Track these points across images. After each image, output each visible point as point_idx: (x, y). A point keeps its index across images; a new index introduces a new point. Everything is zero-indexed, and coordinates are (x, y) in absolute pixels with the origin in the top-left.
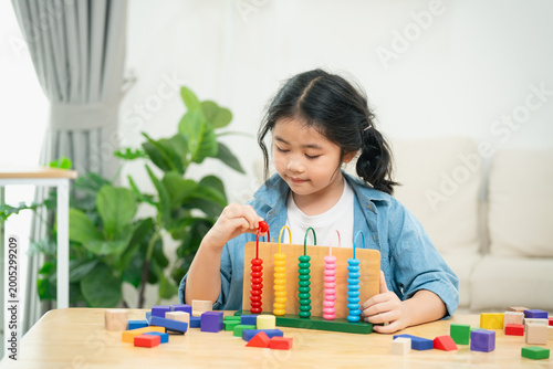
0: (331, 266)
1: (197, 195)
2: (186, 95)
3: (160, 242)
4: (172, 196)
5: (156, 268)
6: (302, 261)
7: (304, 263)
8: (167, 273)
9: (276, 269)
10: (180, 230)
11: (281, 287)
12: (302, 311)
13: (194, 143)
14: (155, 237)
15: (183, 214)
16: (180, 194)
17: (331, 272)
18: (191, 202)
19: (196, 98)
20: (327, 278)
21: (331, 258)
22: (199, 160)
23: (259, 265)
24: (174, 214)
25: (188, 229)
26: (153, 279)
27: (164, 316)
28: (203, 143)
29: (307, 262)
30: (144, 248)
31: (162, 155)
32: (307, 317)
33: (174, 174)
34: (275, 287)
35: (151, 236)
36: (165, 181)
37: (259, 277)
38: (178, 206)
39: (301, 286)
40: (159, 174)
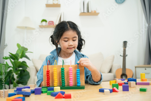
0: (71, 70)
1: (21, 65)
2: (18, 45)
3: (13, 75)
4: (16, 65)
5: (13, 80)
6: (62, 69)
7: (63, 70)
8: (15, 81)
9: (54, 72)
10: (17, 72)
11: (56, 78)
12: (63, 84)
13: (20, 55)
14: (12, 74)
15: (18, 69)
16: (18, 65)
17: (71, 72)
18: (20, 67)
19: (20, 46)
20: (70, 74)
21: (71, 68)
22: (21, 58)
23: (49, 72)
24: (16, 69)
25: (19, 72)
26: (12, 83)
27: (21, 90)
28: (22, 54)
29: (63, 69)
30: (10, 77)
31: (14, 57)
32: (64, 86)
33: (16, 60)
34: (54, 78)
35: (11, 74)
36: (14, 62)
37: (49, 75)
38: (17, 67)
39: (62, 77)
40: (13, 61)
